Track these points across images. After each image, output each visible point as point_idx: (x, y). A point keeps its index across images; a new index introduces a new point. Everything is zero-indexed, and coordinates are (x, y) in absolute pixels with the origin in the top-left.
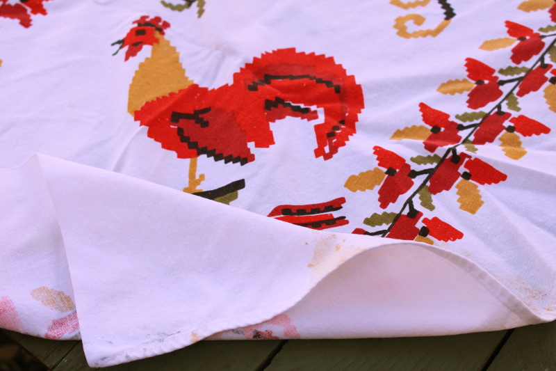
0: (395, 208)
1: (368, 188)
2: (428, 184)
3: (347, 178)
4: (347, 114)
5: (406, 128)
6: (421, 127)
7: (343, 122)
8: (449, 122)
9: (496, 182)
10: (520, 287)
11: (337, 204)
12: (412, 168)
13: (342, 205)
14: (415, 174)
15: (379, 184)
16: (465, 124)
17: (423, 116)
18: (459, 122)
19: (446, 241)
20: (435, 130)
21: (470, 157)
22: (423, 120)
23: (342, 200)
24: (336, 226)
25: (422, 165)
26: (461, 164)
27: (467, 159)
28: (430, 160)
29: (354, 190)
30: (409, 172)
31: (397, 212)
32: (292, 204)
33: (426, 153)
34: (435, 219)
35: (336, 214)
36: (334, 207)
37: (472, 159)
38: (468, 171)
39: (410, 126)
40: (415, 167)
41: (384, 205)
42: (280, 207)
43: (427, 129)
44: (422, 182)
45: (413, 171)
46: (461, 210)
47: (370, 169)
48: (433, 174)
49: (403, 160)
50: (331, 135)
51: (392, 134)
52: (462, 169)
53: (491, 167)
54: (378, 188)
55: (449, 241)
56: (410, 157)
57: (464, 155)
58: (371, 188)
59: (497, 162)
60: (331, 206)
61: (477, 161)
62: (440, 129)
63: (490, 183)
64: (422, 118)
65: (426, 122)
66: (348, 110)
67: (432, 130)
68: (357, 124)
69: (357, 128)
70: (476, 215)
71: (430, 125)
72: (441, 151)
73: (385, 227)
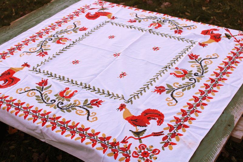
0: (172, 132)
1: (167, 130)
2: (177, 129)
3: (164, 128)
6: (175, 120)
7: (161, 120)
8: (179, 119)
13: (163, 132)
17: (175, 118)
18: (181, 119)
20: (177, 120)
24: (163, 135)
28: (177, 125)
29: (165, 130)
33: (176, 124)
34: (179, 133)
39: (173, 120)
40: (174, 126)
41: (170, 132)
46: (183, 132)
47: (167, 127)
48: (178, 127)
49: (172, 126)
50: (160, 122)
51: (170, 121)
52: (182, 126)
53: (187, 126)
54: (169, 130)
55: (181, 136)
57: (182, 124)
60: (161, 132)
61: (185, 125)
63: (187, 128)
66: (162, 118)
70: (185, 132)
72: (178, 124)
73: (171, 135)
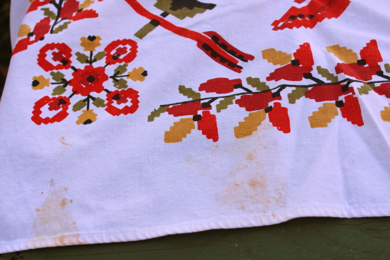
0: (273, 85)
1: (273, 63)
2: (310, 88)
3: (269, 48)
4: (319, 13)
5: (345, 48)
6: (355, 54)
7: (311, 17)
8: (377, 64)
9: (353, 123)
10: (278, 189)
11: (246, 58)
12: (311, 72)
13: (249, 61)
14: (309, 76)
15: (281, 65)
16: (385, 73)
17: (364, 48)
18: (383, 69)
19: (274, 126)
20: (361, 63)
21: (354, 93)
22: (361, 51)
23: (252, 58)
24: (232, 70)
25: (320, 75)
26: (345, 94)
27: (351, 94)
28: (330, 76)
29: (264, 58)
30: (307, 72)
31: (271, 88)
32: (223, 38)
33: (332, 71)
34: (285, 110)
35: (240, 63)
36: (244, 58)
37: (354, 96)
38: (344, 102)
39: (348, 48)
40: (315, 73)
41: (268, 79)
42: (214, 33)
43: (357, 57)
44: (307, 85)
45: (311, 74)
46: (308, 119)
47: (287, 53)
48: (320, 85)
49: (313, 64)
50: (293, 18)
51: (332, 45)
52: (342, 98)
53: (360, 111)
54: (279, 66)
55: (276, 128)
56: (319, 65)
57: (352, 90)
58: (275, 64)
59: (366, 110)
60: (243, 57)
61: (356, 99)
62: (365, 64)
63: (348, 120)
64: (362, 49)
65: (361, 54)
66: (324, 12)
67: (359, 61)
68: (318, 23)
69: (316, 26)
70: (312, 129)
71: (361, 57)
72: (342, 77)
73: (254, 90)
